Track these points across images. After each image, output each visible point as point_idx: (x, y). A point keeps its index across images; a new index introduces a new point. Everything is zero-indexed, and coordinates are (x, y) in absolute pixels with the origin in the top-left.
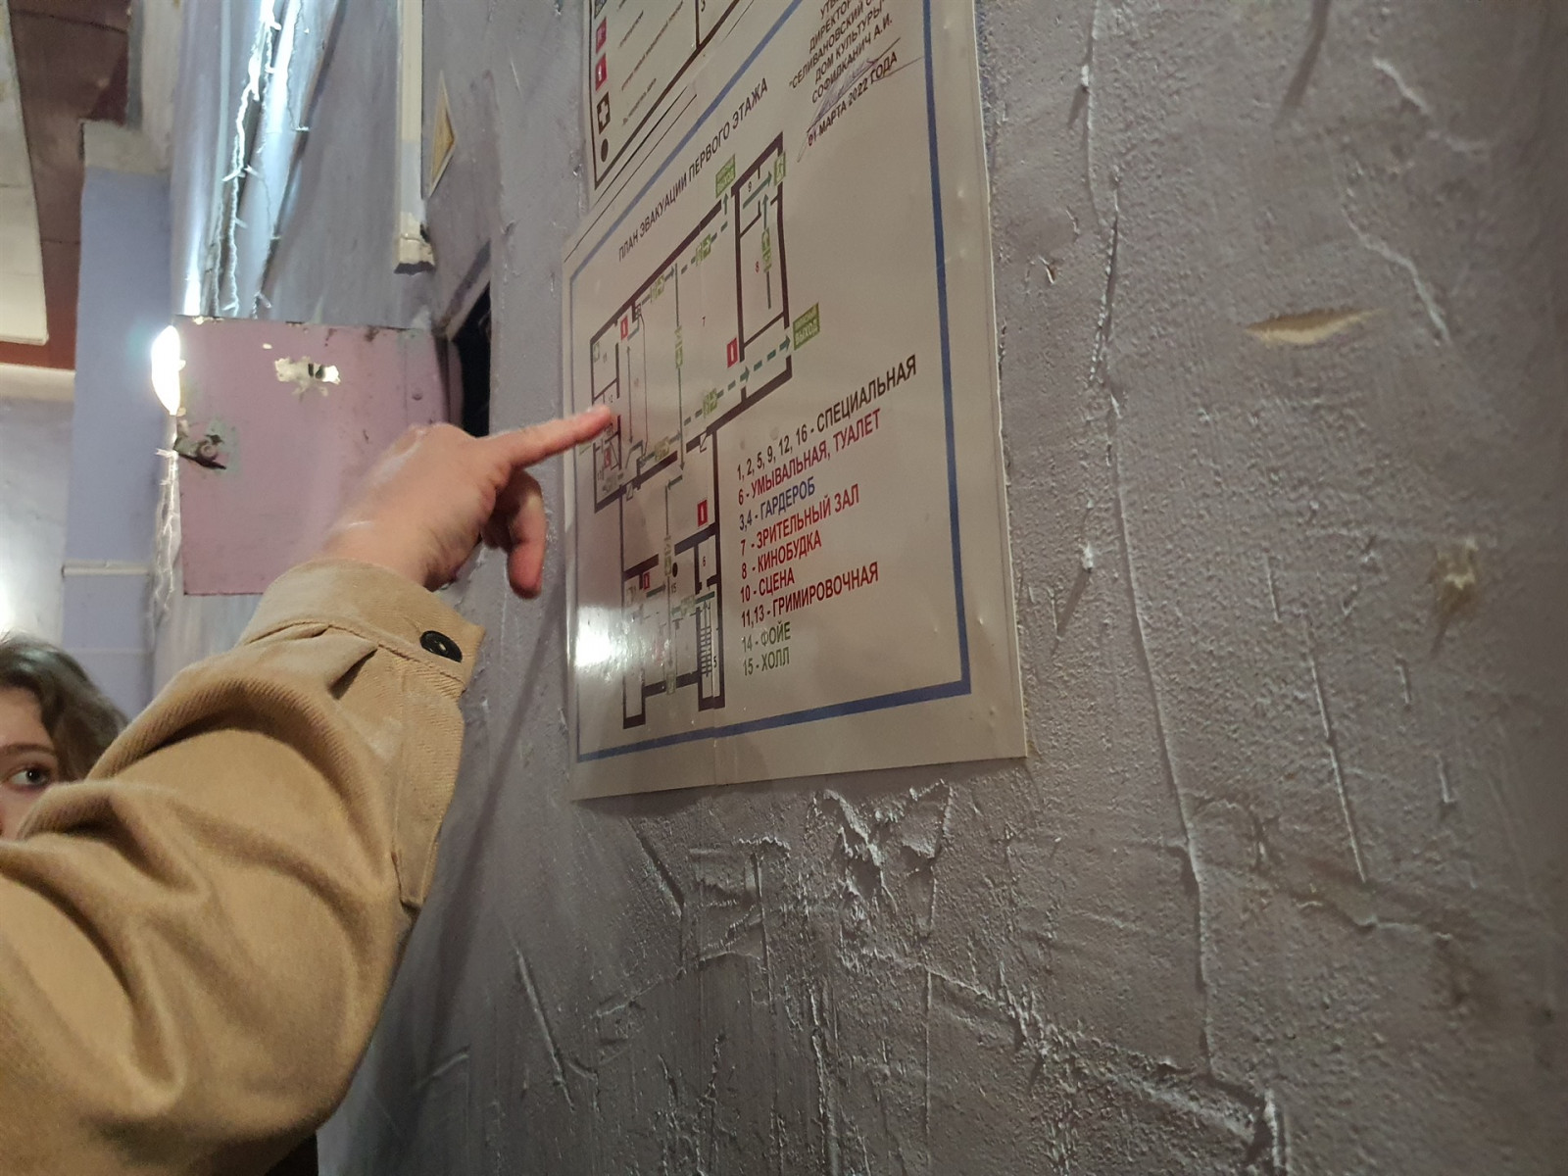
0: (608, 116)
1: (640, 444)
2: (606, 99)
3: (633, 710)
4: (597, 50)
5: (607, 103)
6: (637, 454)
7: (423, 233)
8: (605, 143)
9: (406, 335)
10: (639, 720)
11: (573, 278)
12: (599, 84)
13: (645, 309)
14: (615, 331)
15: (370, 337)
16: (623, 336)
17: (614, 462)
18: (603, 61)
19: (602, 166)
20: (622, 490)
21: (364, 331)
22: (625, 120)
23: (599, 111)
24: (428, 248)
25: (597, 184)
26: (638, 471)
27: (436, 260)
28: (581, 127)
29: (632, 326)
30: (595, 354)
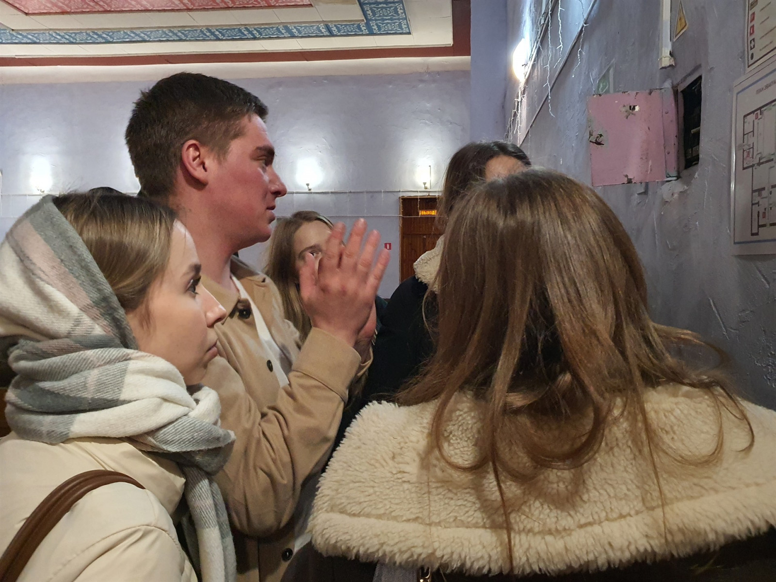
0: (754, 46)
1: (760, 153)
2: (754, 40)
3: (755, 231)
4: (751, 22)
5: (754, 41)
6: (759, 156)
7: (670, 54)
8: (752, 54)
9: (663, 91)
10: (757, 234)
11: (738, 93)
12: (751, 34)
13: (765, 113)
14: (753, 116)
15: (650, 93)
16: (756, 119)
17: (751, 156)
18: (753, 27)
19: (751, 62)
20: (752, 166)
21: (648, 91)
22: (761, 50)
23: (751, 43)
24: (672, 59)
25: (749, 67)
26: (760, 160)
27: (675, 63)
28: (744, 44)
29: (760, 116)
30: (746, 120)
